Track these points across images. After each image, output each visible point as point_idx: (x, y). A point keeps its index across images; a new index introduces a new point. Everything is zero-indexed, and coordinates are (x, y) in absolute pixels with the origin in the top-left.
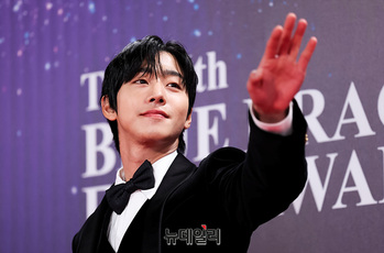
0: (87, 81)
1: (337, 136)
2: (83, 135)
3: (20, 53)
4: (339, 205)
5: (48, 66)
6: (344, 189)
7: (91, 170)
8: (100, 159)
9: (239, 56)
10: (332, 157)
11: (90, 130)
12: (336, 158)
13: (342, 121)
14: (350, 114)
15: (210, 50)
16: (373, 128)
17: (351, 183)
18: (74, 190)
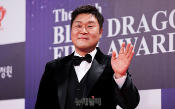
0: (55, 12)
1: (138, 32)
2: (53, 30)
3: (33, 3)
4: (138, 54)
5: (42, 7)
6: (140, 49)
7: (56, 42)
8: (59, 38)
9: (106, 5)
10: (136, 38)
11: (56, 29)
12: (138, 39)
13: (140, 27)
14: (142, 25)
15: (96, 3)
16: (150, 29)
17: (142, 47)
18: (50, 48)
